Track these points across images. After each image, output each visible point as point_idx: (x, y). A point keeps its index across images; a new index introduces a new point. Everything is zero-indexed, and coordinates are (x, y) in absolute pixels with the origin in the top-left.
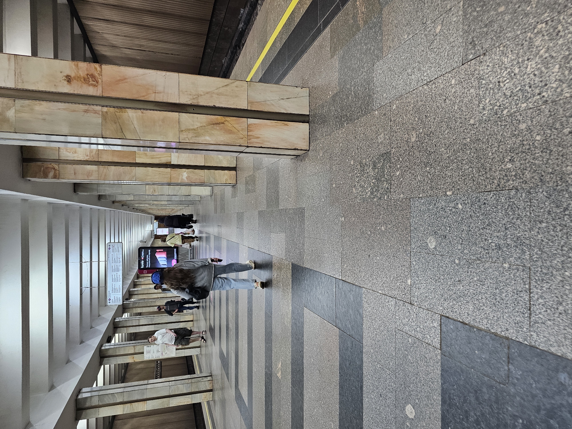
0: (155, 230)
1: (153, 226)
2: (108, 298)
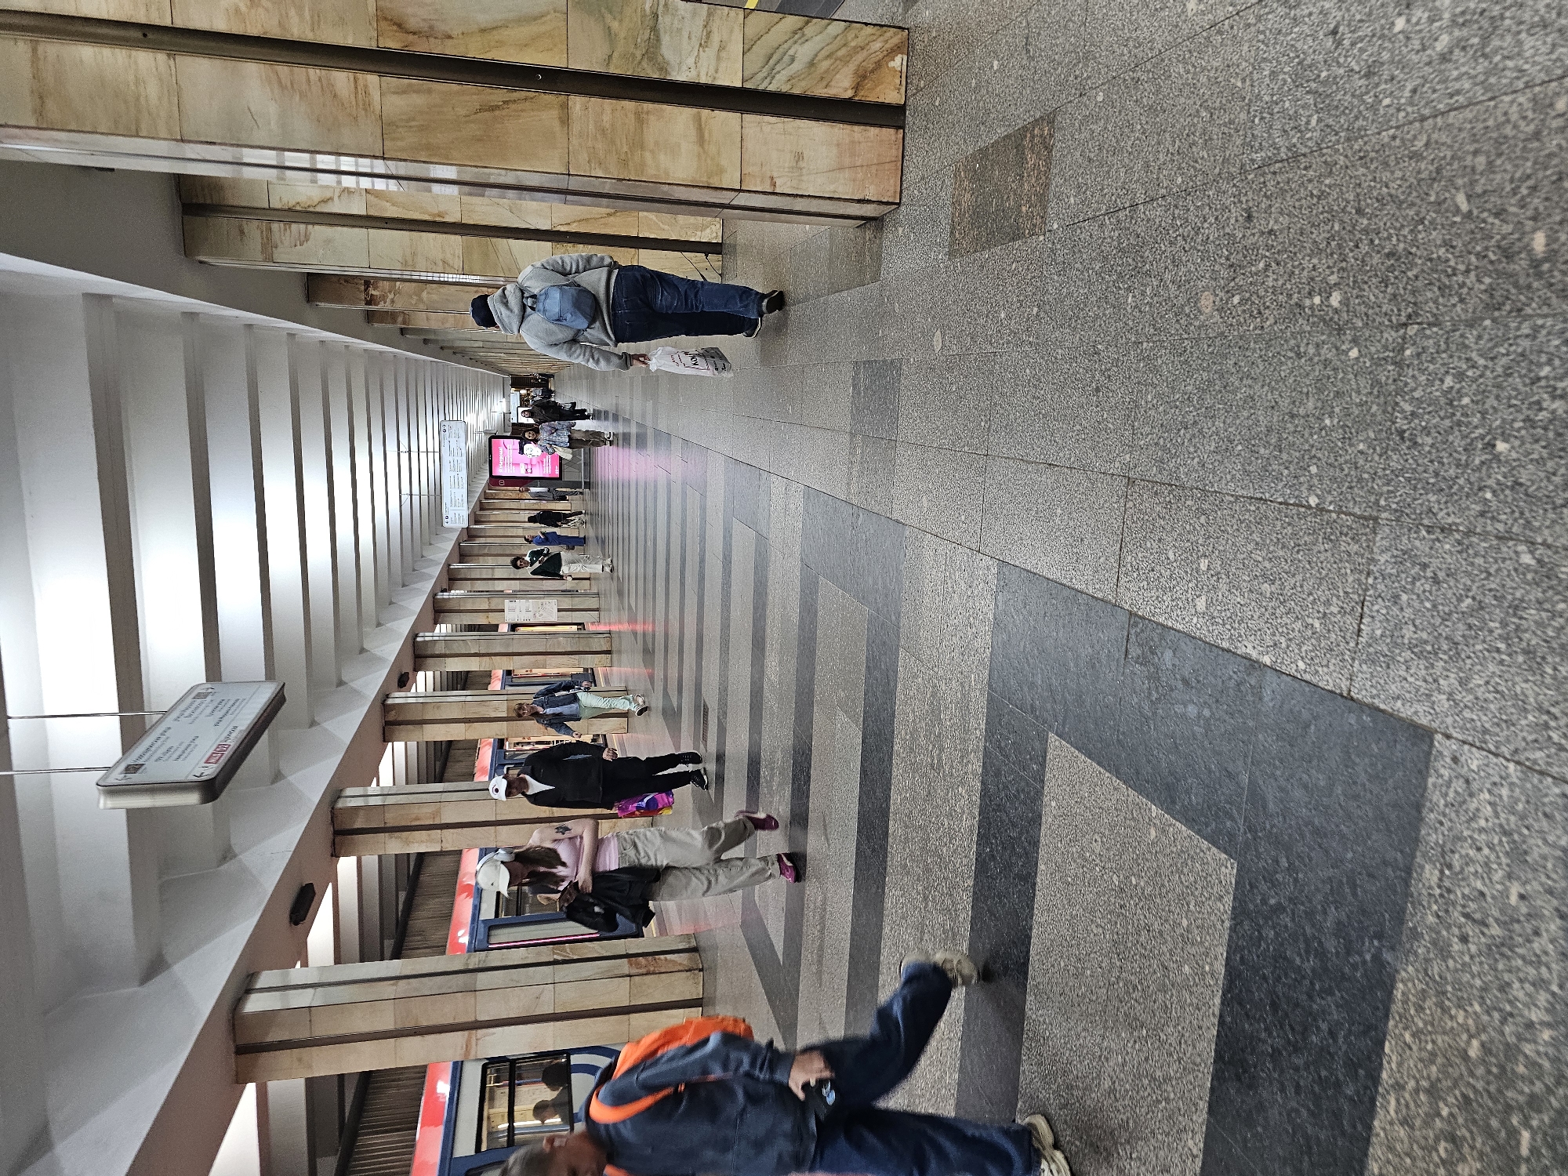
0: (514, 412)
1: (508, 403)
2: (444, 515)
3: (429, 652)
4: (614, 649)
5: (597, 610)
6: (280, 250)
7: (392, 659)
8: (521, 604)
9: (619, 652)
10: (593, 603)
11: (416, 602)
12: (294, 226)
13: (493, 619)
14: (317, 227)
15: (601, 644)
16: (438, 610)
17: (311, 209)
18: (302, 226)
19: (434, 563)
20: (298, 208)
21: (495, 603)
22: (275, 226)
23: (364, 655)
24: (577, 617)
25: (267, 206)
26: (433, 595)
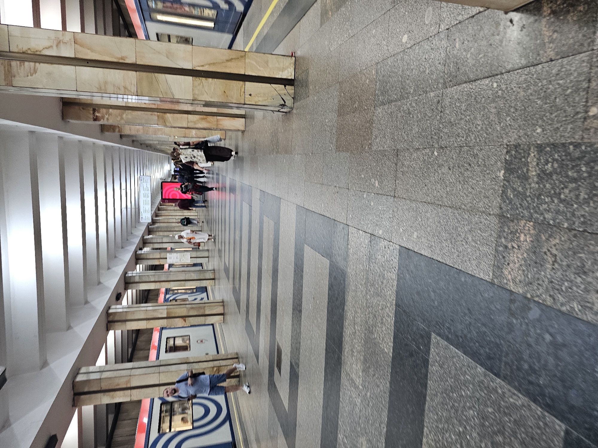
2: (141, 217)
3: (132, 281)
4: (216, 277)
5: (208, 257)
6: (17, 78)
7: (113, 288)
8: (174, 255)
9: (219, 279)
10: (206, 254)
11: (127, 256)
12: (26, 63)
13: (162, 262)
14: (42, 64)
15: (210, 275)
16: (137, 259)
17: (38, 53)
18: (32, 64)
19: (137, 236)
20: (29, 52)
21: (163, 255)
22: (14, 63)
23: (100, 285)
24: (199, 261)
25: (8, 50)
26: (136, 252)
